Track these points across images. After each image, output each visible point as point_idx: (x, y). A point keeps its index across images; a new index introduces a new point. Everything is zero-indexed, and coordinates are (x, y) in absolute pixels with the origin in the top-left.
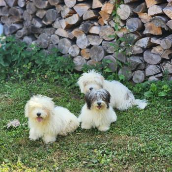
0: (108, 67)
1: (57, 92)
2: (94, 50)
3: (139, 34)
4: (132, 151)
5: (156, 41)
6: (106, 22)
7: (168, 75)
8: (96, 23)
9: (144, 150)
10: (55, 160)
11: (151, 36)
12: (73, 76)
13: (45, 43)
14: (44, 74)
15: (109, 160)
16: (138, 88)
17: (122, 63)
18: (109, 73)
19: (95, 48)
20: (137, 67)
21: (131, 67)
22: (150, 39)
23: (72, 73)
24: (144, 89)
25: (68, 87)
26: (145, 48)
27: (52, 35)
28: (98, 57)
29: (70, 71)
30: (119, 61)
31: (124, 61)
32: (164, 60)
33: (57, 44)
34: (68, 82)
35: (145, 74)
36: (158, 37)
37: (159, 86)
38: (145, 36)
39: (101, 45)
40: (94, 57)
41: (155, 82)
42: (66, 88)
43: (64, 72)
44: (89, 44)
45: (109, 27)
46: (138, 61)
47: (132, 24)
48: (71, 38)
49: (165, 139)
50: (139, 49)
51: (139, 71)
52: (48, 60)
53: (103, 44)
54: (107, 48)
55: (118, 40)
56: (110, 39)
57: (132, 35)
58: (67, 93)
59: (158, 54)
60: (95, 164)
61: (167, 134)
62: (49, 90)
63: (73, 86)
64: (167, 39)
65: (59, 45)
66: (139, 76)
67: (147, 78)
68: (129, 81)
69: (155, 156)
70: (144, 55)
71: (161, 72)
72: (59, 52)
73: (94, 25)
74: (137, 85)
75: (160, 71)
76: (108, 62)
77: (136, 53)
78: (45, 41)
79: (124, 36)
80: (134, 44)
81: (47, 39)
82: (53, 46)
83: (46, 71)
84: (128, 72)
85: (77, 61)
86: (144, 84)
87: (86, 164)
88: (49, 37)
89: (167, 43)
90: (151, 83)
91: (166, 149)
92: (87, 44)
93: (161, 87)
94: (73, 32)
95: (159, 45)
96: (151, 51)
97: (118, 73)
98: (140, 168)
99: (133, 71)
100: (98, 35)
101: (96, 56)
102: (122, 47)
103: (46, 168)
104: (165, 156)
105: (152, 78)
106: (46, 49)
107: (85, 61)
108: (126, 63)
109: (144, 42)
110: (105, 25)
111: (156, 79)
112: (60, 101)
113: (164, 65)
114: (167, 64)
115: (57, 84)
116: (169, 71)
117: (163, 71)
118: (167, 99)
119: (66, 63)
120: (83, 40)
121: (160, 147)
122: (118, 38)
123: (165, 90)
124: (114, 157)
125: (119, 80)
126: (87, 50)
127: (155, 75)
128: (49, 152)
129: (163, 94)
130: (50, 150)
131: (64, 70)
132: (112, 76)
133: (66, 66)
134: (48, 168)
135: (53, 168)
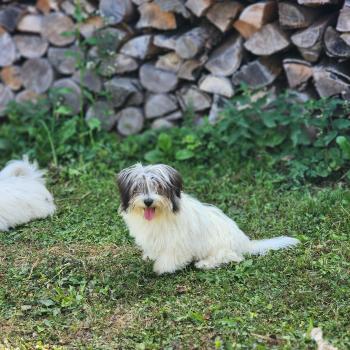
0: (62, 103)
2: (30, 68)
3: (129, 28)
4: (130, 275)
5: (166, 43)
6: (53, 5)
7: (193, 115)
8: (31, 9)
11: (154, 31)
15: (79, 297)
16: (131, 145)
17: (93, 93)
18: (66, 116)
19: (31, 65)
20: (127, 101)
21: (113, 100)
22: (152, 39)
24: (144, 147)
26: (142, 57)
28: (40, 83)
30: (86, 89)
31: (97, 89)
32: (183, 83)
35: (144, 113)
36: (168, 33)
37: (176, 138)
38: (140, 33)
39: (45, 56)
40: (30, 84)
41: (166, 130)
44: (18, 56)
45: (60, 15)
46: (127, 88)
47: (112, 7)
50: (129, 61)
51: (131, 108)
53: (50, 54)
54: (60, 62)
55: (84, 43)
56: (64, 42)
57: (113, 31)
59: (170, 71)
60: (49, 310)
64: (187, 37)
66: (131, 120)
67: (148, 122)
68: (109, 132)
70: (142, 74)
71: (179, 108)
73: (28, 13)
74: (128, 139)
75: (175, 107)
76: (64, 91)
77: (122, 71)
79: (96, 34)
80: (118, 51)
84: (107, 111)
86: (142, 136)
87: (29, 310)
89: (188, 46)
90: (158, 134)
92: (13, 56)
93: (181, 140)
95: (172, 51)
96: (154, 64)
97: (84, 116)
98: (150, 308)
99: (118, 110)
100: (37, 34)
101: (34, 82)
102: (92, 59)
105: (160, 123)
107: (11, 94)
108: (103, 93)
109: (139, 46)
110: (52, 11)
111: (169, 125)
113: (185, 93)
114: (191, 91)
116: (196, 105)
117: (182, 105)
118: (196, 165)
120: (4, 48)
122: (82, 38)
123: (189, 147)
124: (91, 290)
125: (88, 129)
126: (14, 70)
127: (166, 115)
129: (185, 154)
132: (72, 123)
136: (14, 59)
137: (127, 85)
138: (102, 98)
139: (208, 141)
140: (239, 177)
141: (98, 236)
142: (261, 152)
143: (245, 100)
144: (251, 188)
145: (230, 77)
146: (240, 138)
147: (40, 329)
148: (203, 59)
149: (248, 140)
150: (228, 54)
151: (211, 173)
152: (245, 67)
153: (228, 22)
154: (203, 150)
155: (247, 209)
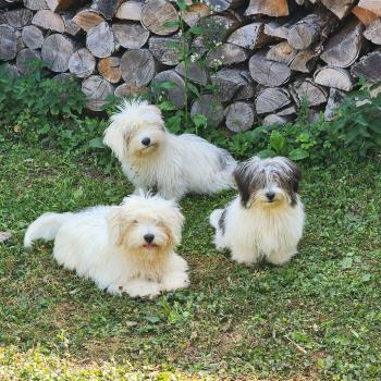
0: (165, 97)
1: (47, 164)
2: (131, 60)
3: (237, 16)
4: (240, 290)
5: (278, 32)
7: (307, 110)
9: (265, 285)
10: (58, 324)
11: (264, 19)
12: (84, 125)
13: (8, 48)
14: (12, 123)
15: (186, 314)
16: (241, 143)
18: (170, 112)
19: (132, 56)
20: (236, 95)
21: (220, 94)
22: (262, 28)
23: (81, 117)
24: (254, 145)
25: (74, 150)
26: (251, 48)
27: (26, 28)
28: (140, 77)
29: (74, 112)
30: (191, 82)
31: (203, 82)
32: (296, 76)
33: (39, 50)
34: (73, 139)
35: (254, 109)
36: (280, 21)
37: (289, 136)
38: (249, 20)
39: (146, 46)
40: (130, 77)
41: (279, 127)
42: (68, 153)
43: (60, 117)
44: (117, 46)
45: (163, 2)
46: (236, 81)
48: (74, 34)
49: (311, 258)
50: (237, 51)
51: (240, 103)
52: (21, 90)
53: (151, 45)
54: (162, 53)
55: (188, 33)
56: (167, 31)
57: (219, 20)
58: (73, 166)
59: (283, 63)
60: (155, 326)
61: (315, 245)
62: (29, 160)
63: (85, 149)
64: (301, 25)
65: (44, 51)
66: (240, 115)
68: (217, 129)
69: (293, 298)
70: (251, 66)
71: (293, 103)
72: (46, 69)
74: (238, 137)
75: (289, 102)
76: (166, 85)
77: (230, 62)
78: (8, 42)
79: (201, 22)
80: (225, 42)
81: (13, 38)
82: (29, 53)
83: (18, 115)
84: (214, 106)
85: (92, 87)
86: (253, 134)
87: (134, 326)
88: (17, 34)
89: (301, 36)
90: (270, 131)
91: (315, 280)
92: (112, 47)
93: (295, 138)
94: (76, 19)
95: (284, 40)
96: (265, 55)
97: (189, 111)
98: (259, 325)
99: (226, 105)
100: (138, 23)
101: (134, 74)
102: (197, 49)
103: (39, 344)
104: (313, 295)
105: (272, 119)
106: (13, 62)
107: (110, 88)
108: (209, 87)
109: (248, 35)
111: (281, 121)
112: (59, 185)
113: (298, 87)
114: (304, 85)
115: (47, 145)
116: (311, 100)
117: (296, 100)
118: (310, 166)
119: (65, 95)
120: (102, 38)
121: (302, 275)
122: (186, 27)
123: (303, 146)
124: (198, 307)
125: (194, 126)
126: (113, 61)
127: (277, 111)
128: (43, 307)
129: (299, 155)
130: (43, 302)
131: (61, 112)
132: (177, 119)
133: (64, 103)
134: (43, 343)
135: (58, 342)
136: (112, 49)
137: (235, 78)
138: (210, 92)
139: (324, 140)
140: (357, 179)
141: (204, 246)
143: (364, 95)
144: (370, 191)
145: (348, 69)
146: (359, 137)
147: (147, 347)
148: (318, 49)
149: (367, 139)
150: (346, 43)
151: (327, 174)
152: (365, 57)
153: (346, 7)
154: (318, 149)
155: (365, 216)
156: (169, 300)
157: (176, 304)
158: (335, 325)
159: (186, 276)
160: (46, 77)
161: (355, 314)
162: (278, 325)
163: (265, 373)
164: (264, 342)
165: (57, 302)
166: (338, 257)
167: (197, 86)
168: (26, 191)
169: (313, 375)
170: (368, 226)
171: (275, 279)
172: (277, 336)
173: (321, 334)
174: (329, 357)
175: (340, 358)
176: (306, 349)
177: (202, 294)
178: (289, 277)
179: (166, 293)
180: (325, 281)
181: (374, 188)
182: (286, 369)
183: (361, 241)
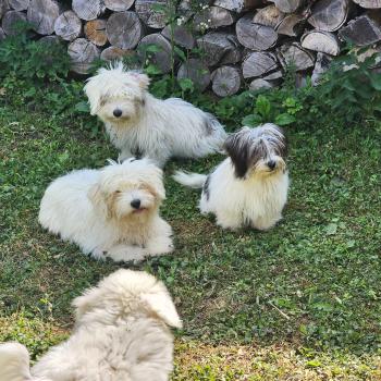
0: (151, 61)
1: (33, 127)
2: (117, 23)
4: (224, 256)
7: (294, 74)
9: (250, 250)
10: (43, 289)
12: (70, 88)
15: (170, 279)
16: (227, 108)
18: (157, 75)
19: (117, 19)
20: (223, 58)
21: (207, 58)
23: (68, 80)
24: (241, 110)
25: (60, 113)
26: (238, 11)
28: (127, 40)
29: (61, 75)
30: (178, 46)
31: (190, 46)
32: (283, 40)
33: (25, 12)
34: (60, 102)
35: (241, 73)
37: (275, 101)
39: (133, 8)
40: (116, 40)
41: (264, 92)
42: (54, 116)
43: (46, 80)
44: (104, 9)
46: (222, 45)
49: (296, 224)
50: (224, 14)
51: (226, 68)
52: (7, 52)
53: (137, 7)
54: (148, 15)
58: (59, 129)
59: (270, 26)
61: (300, 210)
62: (14, 123)
63: (71, 112)
65: (30, 13)
66: (227, 79)
68: (203, 93)
69: (277, 264)
70: (238, 29)
71: (280, 67)
72: (32, 31)
74: (224, 101)
75: (276, 66)
76: (152, 49)
77: (217, 25)
80: (212, 5)
82: (14, 15)
83: (4, 77)
84: (200, 70)
85: (78, 50)
86: (240, 98)
90: (257, 96)
91: (300, 245)
92: (98, 9)
93: (281, 103)
95: (272, 3)
96: (252, 19)
97: (176, 75)
98: (243, 291)
99: (213, 69)
101: (121, 37)
102: (183, 12)
103: (23, 308)
104: (298, 261)
105: (258, 84)
107: (96, 51)
108: (196, 51)
111: (268, 85)
112: (44, 148)
113: (285, 51)
114: (292, 49)
115: (33, 108)
116: (298, 64)
117: (283, 64)
118: (296, 131)
119: (51, 58)
121: (287, 241)
123: (289, 111)
124: (182, 272)
125: (181, 90)
126: (99, 24)
127: (264, 75)
128: (27, 271)
129: (286, 119)
130: (28, 266)
131: (47, 75)
132: (163, 83)
133: (50, 65)
134: (27, 307)
135: (42, 306)
136: (98, 12)
137: (222, 42)
138: (196, 56)
139: (311, 105)
140: (343, 145)
141: (190, 211)
142: (368, 117)
143: (351, 60)
144: (356, 157)
145: (335, 33)
146: (346, 102)
148: (306, 13)
149: (354, 104)
150: (334, 7)
151: (313, 139)
152: (353, 21)
154: (305, 115)
155: (351, 181)
156: (153, 266)
157: (160, 269)
158: (318, 291)
159: (170, 241)
160: (32, 39)
161: (339, 280)
162: (261, 291)
163: (247, 339)
164: (248, 308)
165: (41, 266)
166: (323, 223)
167: (184, 49)
168: (12, 155)
169: (296, 341)
170: (353, 192)
171: (260, 245)
172: (260, 302)
173: (304, 300)
174: (312, 324)
175: (323, 324)
176: (289, 315)
177: (186, 260)
178: (274, 242)
179: (150, 258)
180: (310, 247)
181: (360, 153)
182: (269, 335)
183: (347, 207)
